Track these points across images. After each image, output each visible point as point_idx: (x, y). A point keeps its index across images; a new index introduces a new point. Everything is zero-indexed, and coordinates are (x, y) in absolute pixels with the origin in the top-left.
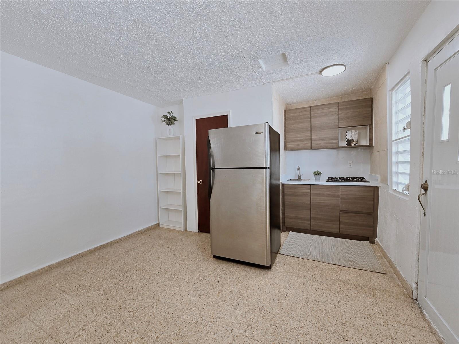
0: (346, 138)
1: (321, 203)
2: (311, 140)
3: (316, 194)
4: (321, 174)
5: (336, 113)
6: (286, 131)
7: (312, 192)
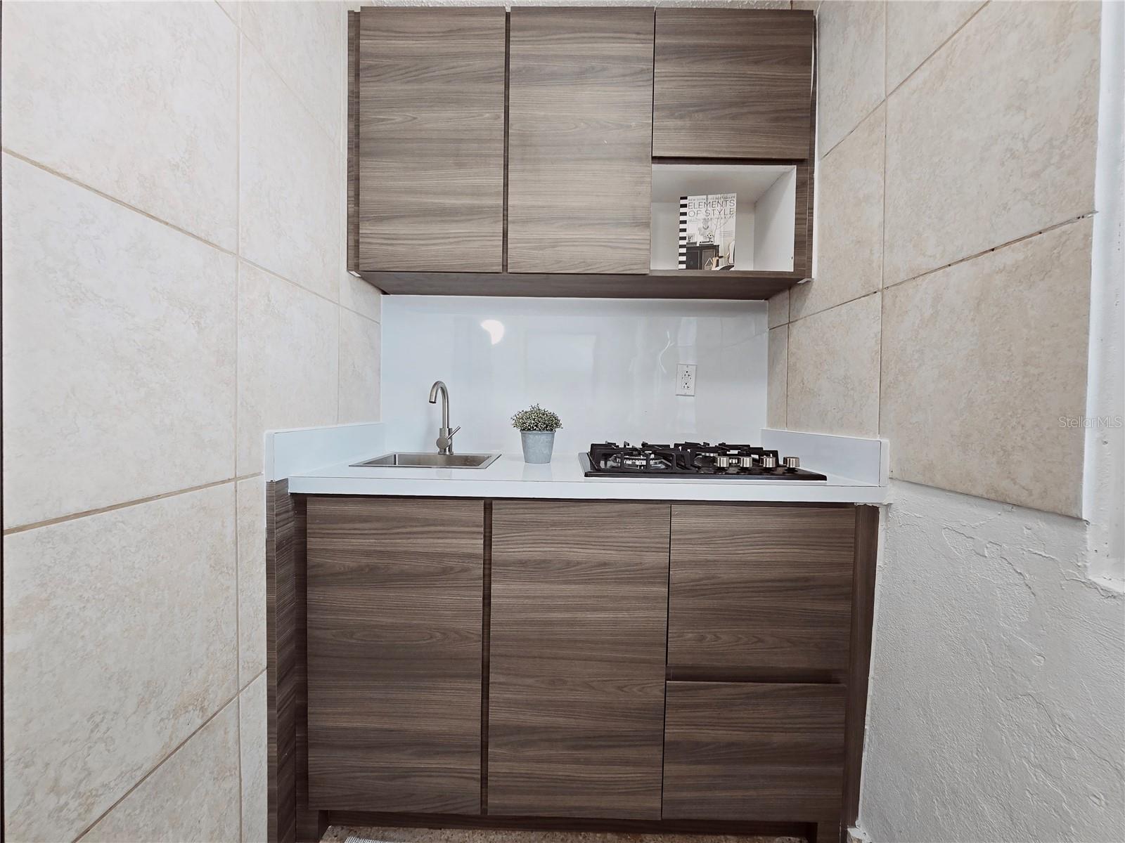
0: (682, 234)
1: (551, 623)
2: (505, 217)
3: (523, 563)
4: (557, 424)
5: (642, 71)
6: (358, 146)
7: (497, 552)
